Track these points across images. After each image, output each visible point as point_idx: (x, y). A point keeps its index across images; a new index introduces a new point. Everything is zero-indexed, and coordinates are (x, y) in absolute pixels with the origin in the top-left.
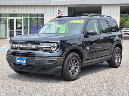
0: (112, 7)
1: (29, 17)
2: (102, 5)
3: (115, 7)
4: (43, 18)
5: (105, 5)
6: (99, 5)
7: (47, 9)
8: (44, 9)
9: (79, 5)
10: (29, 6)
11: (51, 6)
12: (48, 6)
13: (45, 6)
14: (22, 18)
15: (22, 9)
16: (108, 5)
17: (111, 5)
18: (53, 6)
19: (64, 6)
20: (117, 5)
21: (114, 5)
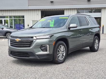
1: (13, 18)
2: (64, 9)
4: (23, 18)
5: (66, 9)
6: (62, 9)
7: (26, 12)
8: (24, 12)
11: (29, 10)
12: (27, 10)
13: (25, 10)
14: (8, 19)
16: (69, 9)
17: (70, 9)
18: (31, 10)
19: (39, 10)
20: (75, 9)
21: (73, 9)
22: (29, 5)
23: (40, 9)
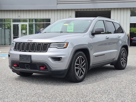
0: (122, 12)
1: (34, 23)
2: (111, 9)
3: (125, 11)
4: (49, 23)
5: (114, 9)
6: (108, 9)
7: (53, 13)
8: (50, 13)
9: (87, 9)
10: (35, 10)
11: (57, 10)
12: (55, 10)
13: (52, 10)
14: (27, 23)
15: (28, 14)
16: (117, 9)
17: (121, 9)
18: (60, 10)
19: (72, 10)
20: (127, 9)
21: (124, 9)
22: (58, 3)
23: (75, 9)
